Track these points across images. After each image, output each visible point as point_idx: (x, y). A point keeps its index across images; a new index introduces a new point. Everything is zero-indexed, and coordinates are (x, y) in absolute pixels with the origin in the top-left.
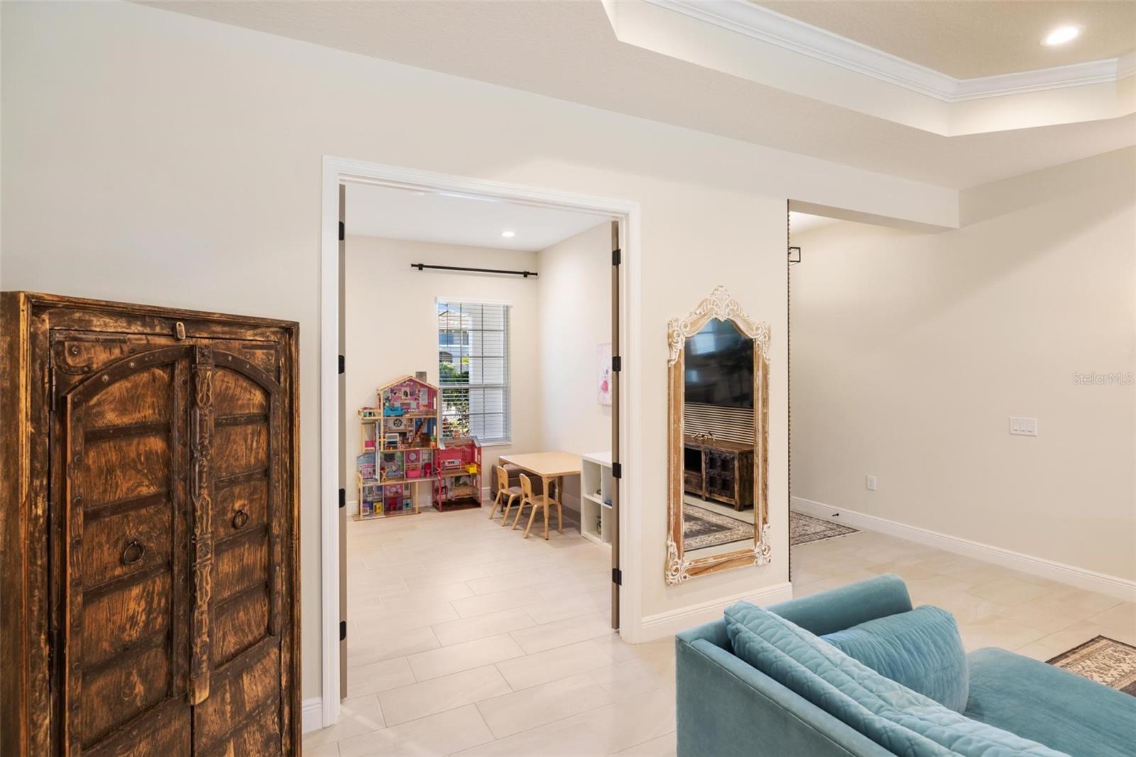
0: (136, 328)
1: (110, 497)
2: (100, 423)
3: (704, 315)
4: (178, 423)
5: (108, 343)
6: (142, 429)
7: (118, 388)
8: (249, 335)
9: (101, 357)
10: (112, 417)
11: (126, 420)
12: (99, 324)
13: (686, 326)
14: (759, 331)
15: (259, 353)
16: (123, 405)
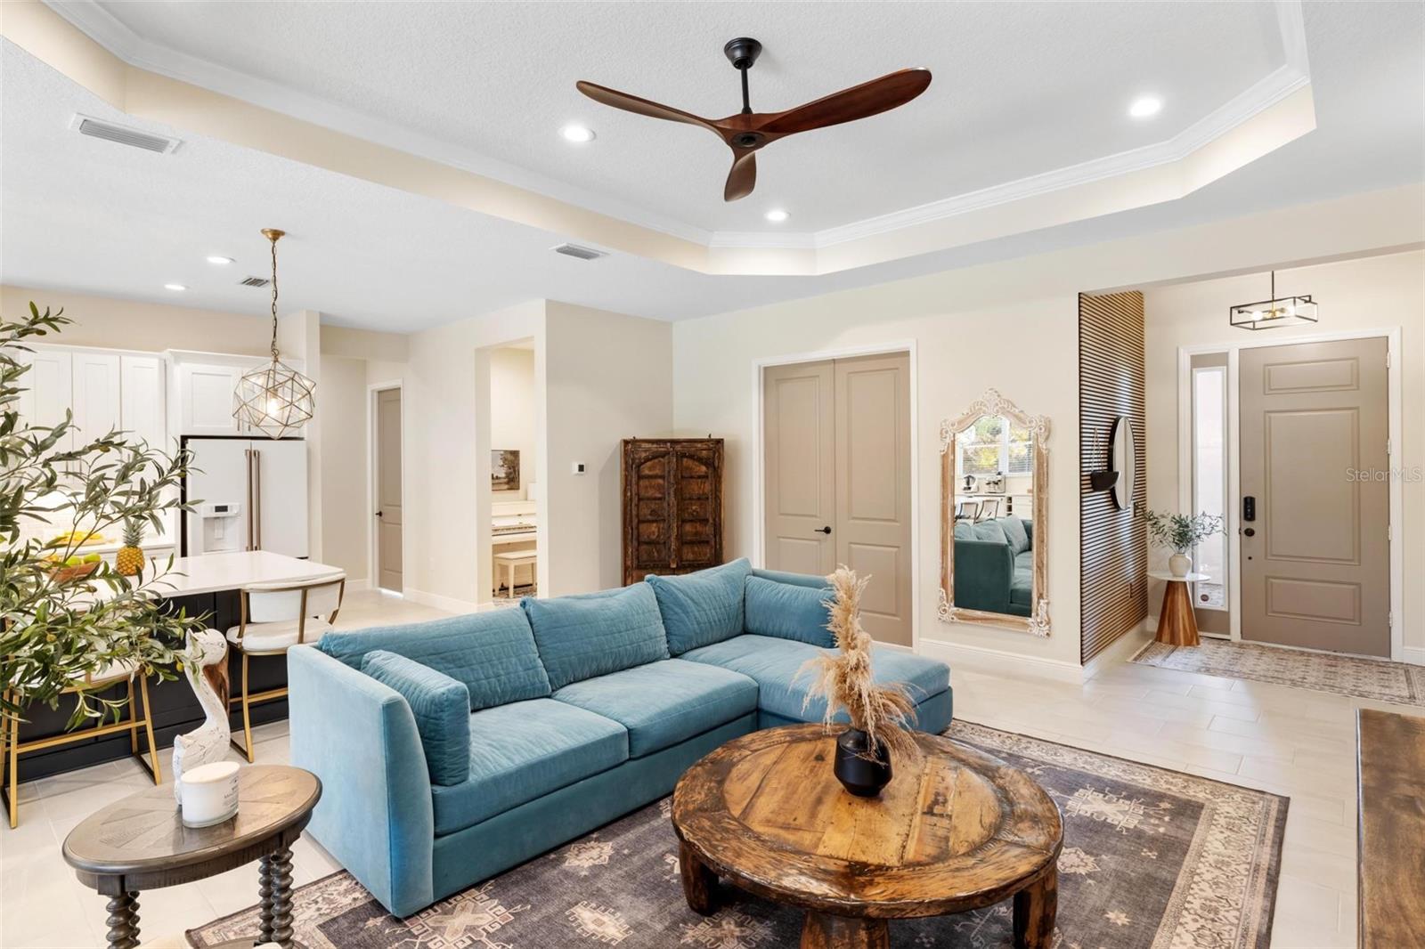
0: (655, 446)
1: (647, 495)
2: (643, 474)
3: (973, 414)
4: (666, 475)
5: (645, 451)
6: (656, 477)
7: (649, 464)
8: (699, 445)
9: (644, 455)
10: (647, 472)
11: (651, 473)
12: (644, 445)
13: (953, 425)
14: (1033, 424)
15: (704, 452)
16: (650, 469)
